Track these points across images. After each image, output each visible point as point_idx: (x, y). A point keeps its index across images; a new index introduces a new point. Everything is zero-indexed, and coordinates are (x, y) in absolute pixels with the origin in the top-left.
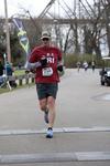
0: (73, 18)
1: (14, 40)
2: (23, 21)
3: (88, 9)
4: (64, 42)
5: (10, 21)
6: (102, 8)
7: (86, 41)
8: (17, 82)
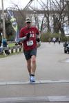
0: (46, 9)
1: (8, 24)
2: (14, 11)
3: (56, 4)
4: (40, 25)
5: (6, 11)
6: (65, 3)
7: (54, 24)
8: (10, 51)
